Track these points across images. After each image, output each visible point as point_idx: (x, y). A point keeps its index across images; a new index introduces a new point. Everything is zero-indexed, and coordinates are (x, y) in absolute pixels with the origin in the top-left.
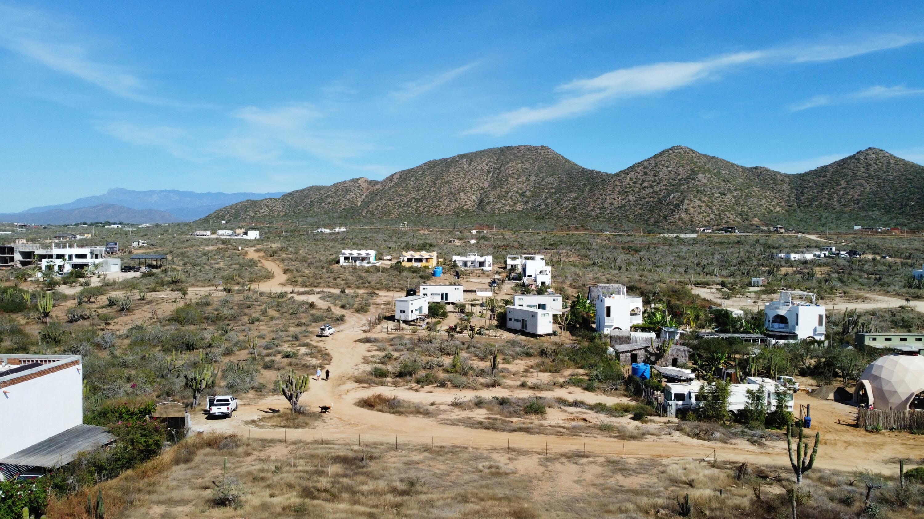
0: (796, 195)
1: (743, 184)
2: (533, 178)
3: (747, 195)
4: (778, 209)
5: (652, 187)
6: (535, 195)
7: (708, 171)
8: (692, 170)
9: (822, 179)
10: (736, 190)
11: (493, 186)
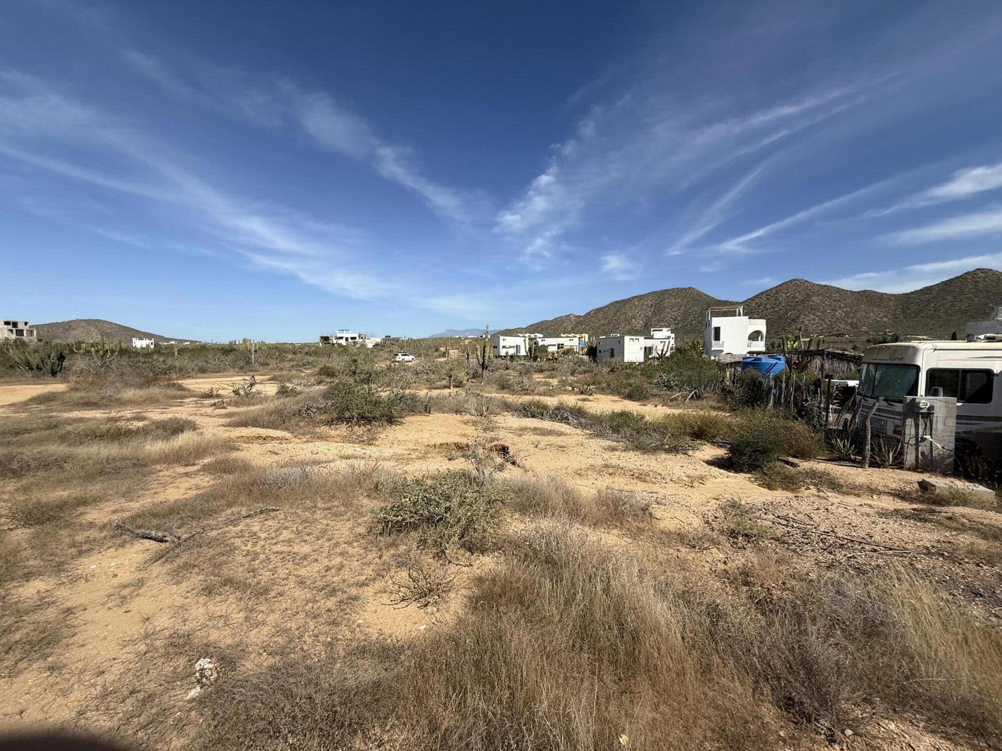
0: (903, 309)
1: (852, 303)
2: (683, 308)
3: (856, 311)
4: (885, 319)
5: (772, 308)
6: (684, 319)
7: (821, 294)
8: (808, 295)
9: (927, 296)
10: (845, 307)
11: (655, 314)
